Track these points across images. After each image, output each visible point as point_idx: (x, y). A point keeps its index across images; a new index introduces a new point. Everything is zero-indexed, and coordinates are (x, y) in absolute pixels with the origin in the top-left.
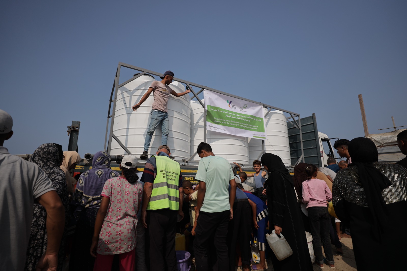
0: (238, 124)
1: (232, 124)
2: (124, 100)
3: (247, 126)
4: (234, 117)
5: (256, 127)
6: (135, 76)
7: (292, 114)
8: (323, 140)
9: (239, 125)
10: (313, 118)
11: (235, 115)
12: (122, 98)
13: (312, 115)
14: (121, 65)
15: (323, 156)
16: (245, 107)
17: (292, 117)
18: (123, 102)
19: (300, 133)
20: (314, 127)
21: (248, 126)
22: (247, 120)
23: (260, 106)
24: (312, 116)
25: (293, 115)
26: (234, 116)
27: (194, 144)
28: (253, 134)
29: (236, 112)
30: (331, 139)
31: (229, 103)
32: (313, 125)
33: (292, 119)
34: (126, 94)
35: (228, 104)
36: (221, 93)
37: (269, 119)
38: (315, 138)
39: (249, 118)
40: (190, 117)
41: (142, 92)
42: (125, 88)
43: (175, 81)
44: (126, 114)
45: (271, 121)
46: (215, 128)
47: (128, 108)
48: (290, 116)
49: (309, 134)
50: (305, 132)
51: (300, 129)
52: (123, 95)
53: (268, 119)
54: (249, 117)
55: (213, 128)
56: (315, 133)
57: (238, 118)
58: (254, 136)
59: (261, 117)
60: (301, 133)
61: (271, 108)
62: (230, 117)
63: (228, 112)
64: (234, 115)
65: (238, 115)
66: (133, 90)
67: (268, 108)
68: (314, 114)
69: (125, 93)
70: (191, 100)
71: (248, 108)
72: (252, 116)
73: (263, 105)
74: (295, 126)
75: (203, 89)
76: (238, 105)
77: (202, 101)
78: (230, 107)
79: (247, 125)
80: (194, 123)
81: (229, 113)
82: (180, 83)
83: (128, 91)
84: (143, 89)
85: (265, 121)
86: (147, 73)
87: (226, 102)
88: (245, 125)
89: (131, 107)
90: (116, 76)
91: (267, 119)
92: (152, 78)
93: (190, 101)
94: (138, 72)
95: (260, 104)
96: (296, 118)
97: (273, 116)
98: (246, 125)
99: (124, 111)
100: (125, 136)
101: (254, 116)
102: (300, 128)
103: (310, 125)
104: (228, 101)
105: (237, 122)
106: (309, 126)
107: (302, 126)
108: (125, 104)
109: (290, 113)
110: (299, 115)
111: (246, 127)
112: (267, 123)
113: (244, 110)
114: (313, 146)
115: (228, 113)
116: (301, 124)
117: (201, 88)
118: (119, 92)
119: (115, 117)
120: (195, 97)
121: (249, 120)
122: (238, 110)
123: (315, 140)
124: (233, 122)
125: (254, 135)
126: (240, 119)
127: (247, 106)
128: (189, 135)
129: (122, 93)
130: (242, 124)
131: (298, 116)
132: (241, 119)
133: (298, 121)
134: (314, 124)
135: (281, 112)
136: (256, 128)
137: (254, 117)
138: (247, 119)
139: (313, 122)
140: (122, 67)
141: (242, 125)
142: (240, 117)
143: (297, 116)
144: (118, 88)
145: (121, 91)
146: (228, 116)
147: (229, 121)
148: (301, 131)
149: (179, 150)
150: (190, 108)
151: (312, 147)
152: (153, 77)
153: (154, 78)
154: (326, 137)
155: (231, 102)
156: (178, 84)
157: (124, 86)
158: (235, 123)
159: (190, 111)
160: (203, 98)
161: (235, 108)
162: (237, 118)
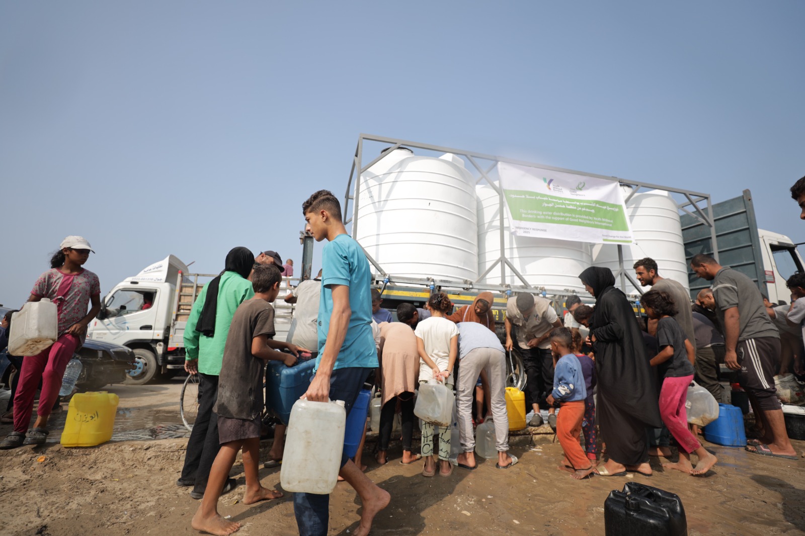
0: (570, 217)
1: (556, 218)
2: (370, 192)
3: (590, 220)
4: (558, 206)
5: (609, 221)
6: (383, 153)
7: (690, 195)
8: (775, 248)
9: (572, 220)
10: (746, 198)
11: (561, 201)
12: (366, 188)
13: (741, 194)
14: (364, 138)
15: (773, 282)
16: (580, 188)
17: (692, 203)
18: (368, 195)
19: (710, 234)
20: (747, 219)
21: (592, 221)
22: (587, 210)
23: (613, 183)
24: (743, 196)
25: (693, 198)
26: (559, 204)
27: (485, 259)
28: (603, 235)
29: (562, 197)
30: (798, 246)
31: (547, 182)
32: (744, 214)
33: (691, 206)
34: (372, 182)
35: (546, 184)
36: (530, 166)
37: (636, 208)
38: (751, 241)
39: (591, 205)
40: (475, 212)
41: (396, 177)
42: (371, 173)
43: (448, 154)
44: (375, 214)
45: (640, 212)
46: (527, 230)
47: (377, 204)
48: (687, 201)
49: (735, 235)
50: (725, 231)
51: (710, 226)
52: (367, 184)
53: (634, 207)
54: (591, 203)
55: (522, 231)
56: (750, 231)
57: (569, 207)
58: (604, 240)
59: (618, 204)
60: (713, 235)
61: (637, 185)
62: (550, 205)
63: (547, 197)
64: (559, 201)
65: (568, 202)
66: (384, 174)
67: (632, 186)
68: (747, 192)
69: (371, 180)
70: (477, 183)
71: (587, 189)
72: (597, 202)
73: (619, 182)
74: (702, 221)
75: (497, 161)
76: (566, 184)
77: (497, 183)
78: (550, 189)
79: (590, 218)
80: (485, 222)
81: (550, 199)
82: (455, 156)
83: (374, 177)
84: (399, 172)
85: (627, 212)
86: (402, 145)
87: (542, 182)
88: (585, 219)
89: (380, 201)
90: (356, 156)
91: (632, 209)
92: (410, 152)
93: (475, 186)
94: (387, 146)
95: (613, 179)
96: (702, 205)
97: (645, 202)
98: (587, 218)
99: (371, 208)
100: (375, 246)
101: (602, 201)
102: (712, 223)
103: (738, 216)
104: (545, 180)
105: (566, 214)
106: (735, 217)
107: (715, 220)
108: (371, 197)
109: (685, 194)
110: (709, 195)
111: (588, 222)
112: (632, 217)
113: (579, 192)
114: (746, 261)
115: (547, 199)
116: (714, 217)
117: (492, 160)
118: (362, 179)
119: (358, 218)
120: (484, 179)
121: (591, 209)
122: (566, 194)
123: (751, 247)
124: (557, 214)
125: (605, 238)
126: (571, 207)
127: (586, 185)
128: (475, 243)
129: (366, 181)
130: (577, 216)
131: (706, 198)
132: (575, 208)
133: (705, 210)
134: (747, 211)
135: (665, 193)
136: (610, 223)
137: (603, 204)
138: (587, 207)
139: (745, 208)
140: (364, 140)
141: (579, 218)
142: (572, 205)
143: (703, 198)
144: (361, 173)
145: (365, 178)
146: (546, 205)
147: (550, 213)
148: (713, 230)
149: (457, 267)
150: (475, 197)
151: (743, 262)
152: (412, 150)
153: (412, 152)
154: (786, 240)
155: (551, 181)
156: (453, 158)
157: (368, 170)
158: (563, 217)
159: (475, 203)
160: (499, 179)
161: (560, 190)
162: (567, 207)
